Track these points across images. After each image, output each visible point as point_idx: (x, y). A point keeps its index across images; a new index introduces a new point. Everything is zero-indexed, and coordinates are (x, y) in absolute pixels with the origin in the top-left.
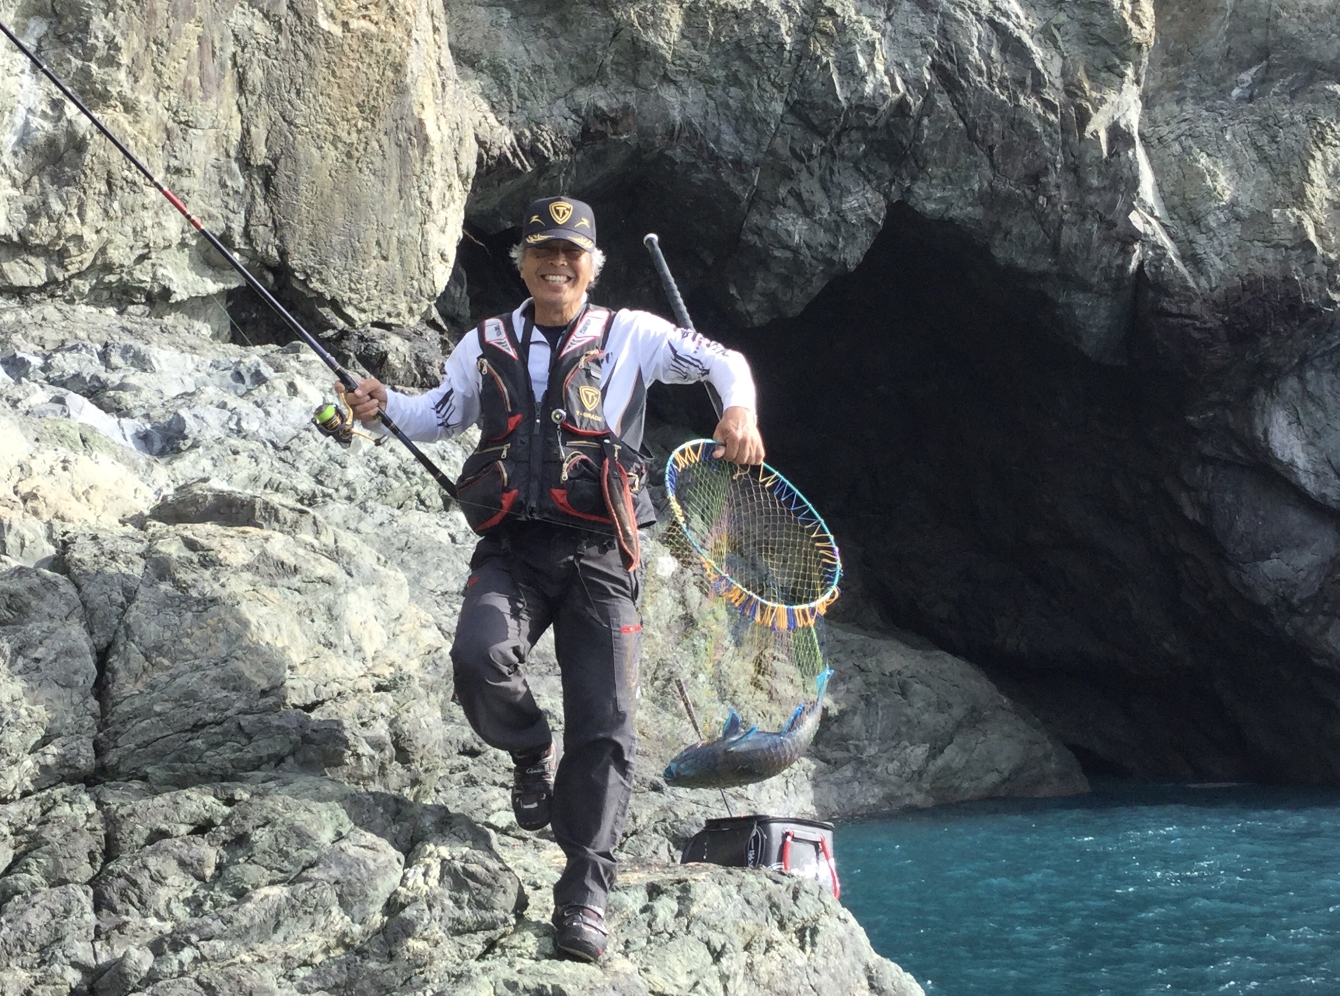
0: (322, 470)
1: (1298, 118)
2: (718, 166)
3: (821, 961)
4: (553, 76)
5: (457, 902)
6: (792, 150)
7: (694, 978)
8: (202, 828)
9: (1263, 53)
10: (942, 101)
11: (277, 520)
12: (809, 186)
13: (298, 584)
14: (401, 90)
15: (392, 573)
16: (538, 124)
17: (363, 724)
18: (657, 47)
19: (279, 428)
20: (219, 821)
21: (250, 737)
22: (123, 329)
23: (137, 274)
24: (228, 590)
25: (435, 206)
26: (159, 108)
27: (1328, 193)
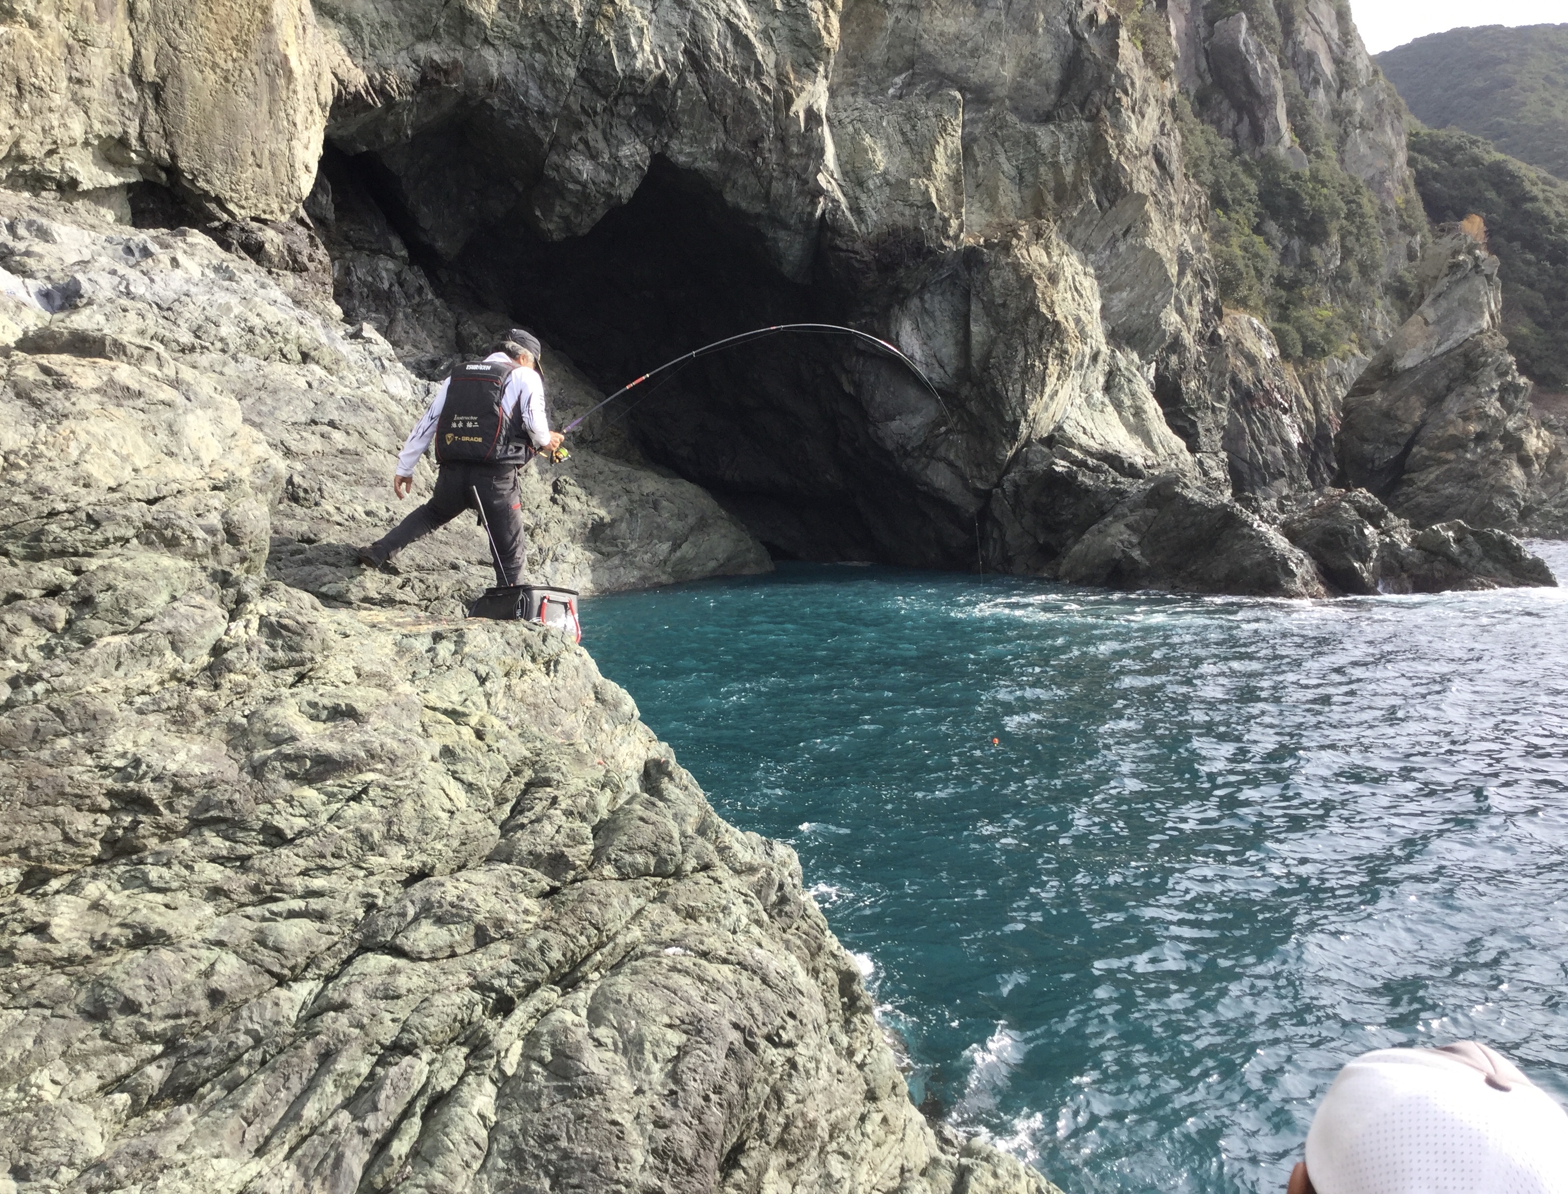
0: (200, 327)
1: (930, 113)
2: (527, 115)
3: (561, 682)
4: (398, 32)
5: (273, 647)
6: (582, 107)
7: (464, 696)
8: (53, 592)
9: (910, 63)
10: (691, 79)
11: (125, 354)
12: (594, 136)
13: (142, 405)
14: (268, 29)
15: (227, 400)
16: (386, 69)
17: (199, 515)
18: (479, 16)
19: (162, 293)
20: (68, 587)
21: (98, 524)
22: (31, 208)
23: (48, 166)
24: (78, 407)
25: (299, 127)
26: (60, 27)
27: (946, 169)
